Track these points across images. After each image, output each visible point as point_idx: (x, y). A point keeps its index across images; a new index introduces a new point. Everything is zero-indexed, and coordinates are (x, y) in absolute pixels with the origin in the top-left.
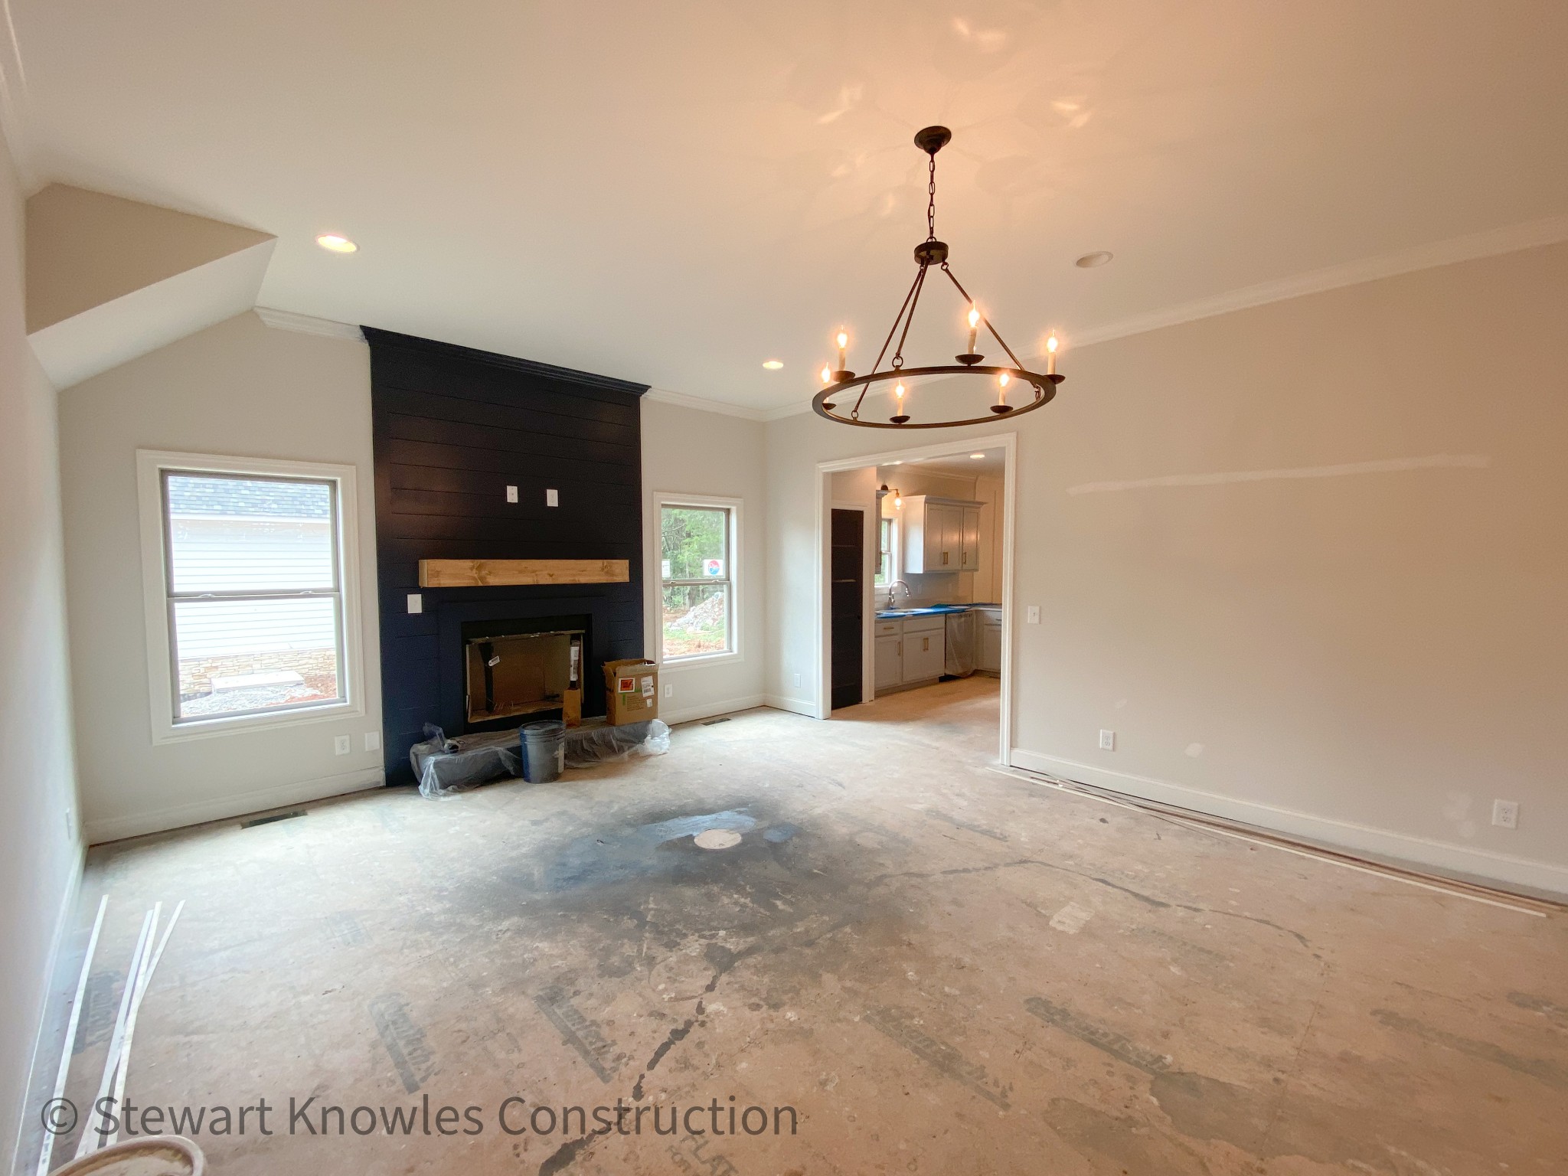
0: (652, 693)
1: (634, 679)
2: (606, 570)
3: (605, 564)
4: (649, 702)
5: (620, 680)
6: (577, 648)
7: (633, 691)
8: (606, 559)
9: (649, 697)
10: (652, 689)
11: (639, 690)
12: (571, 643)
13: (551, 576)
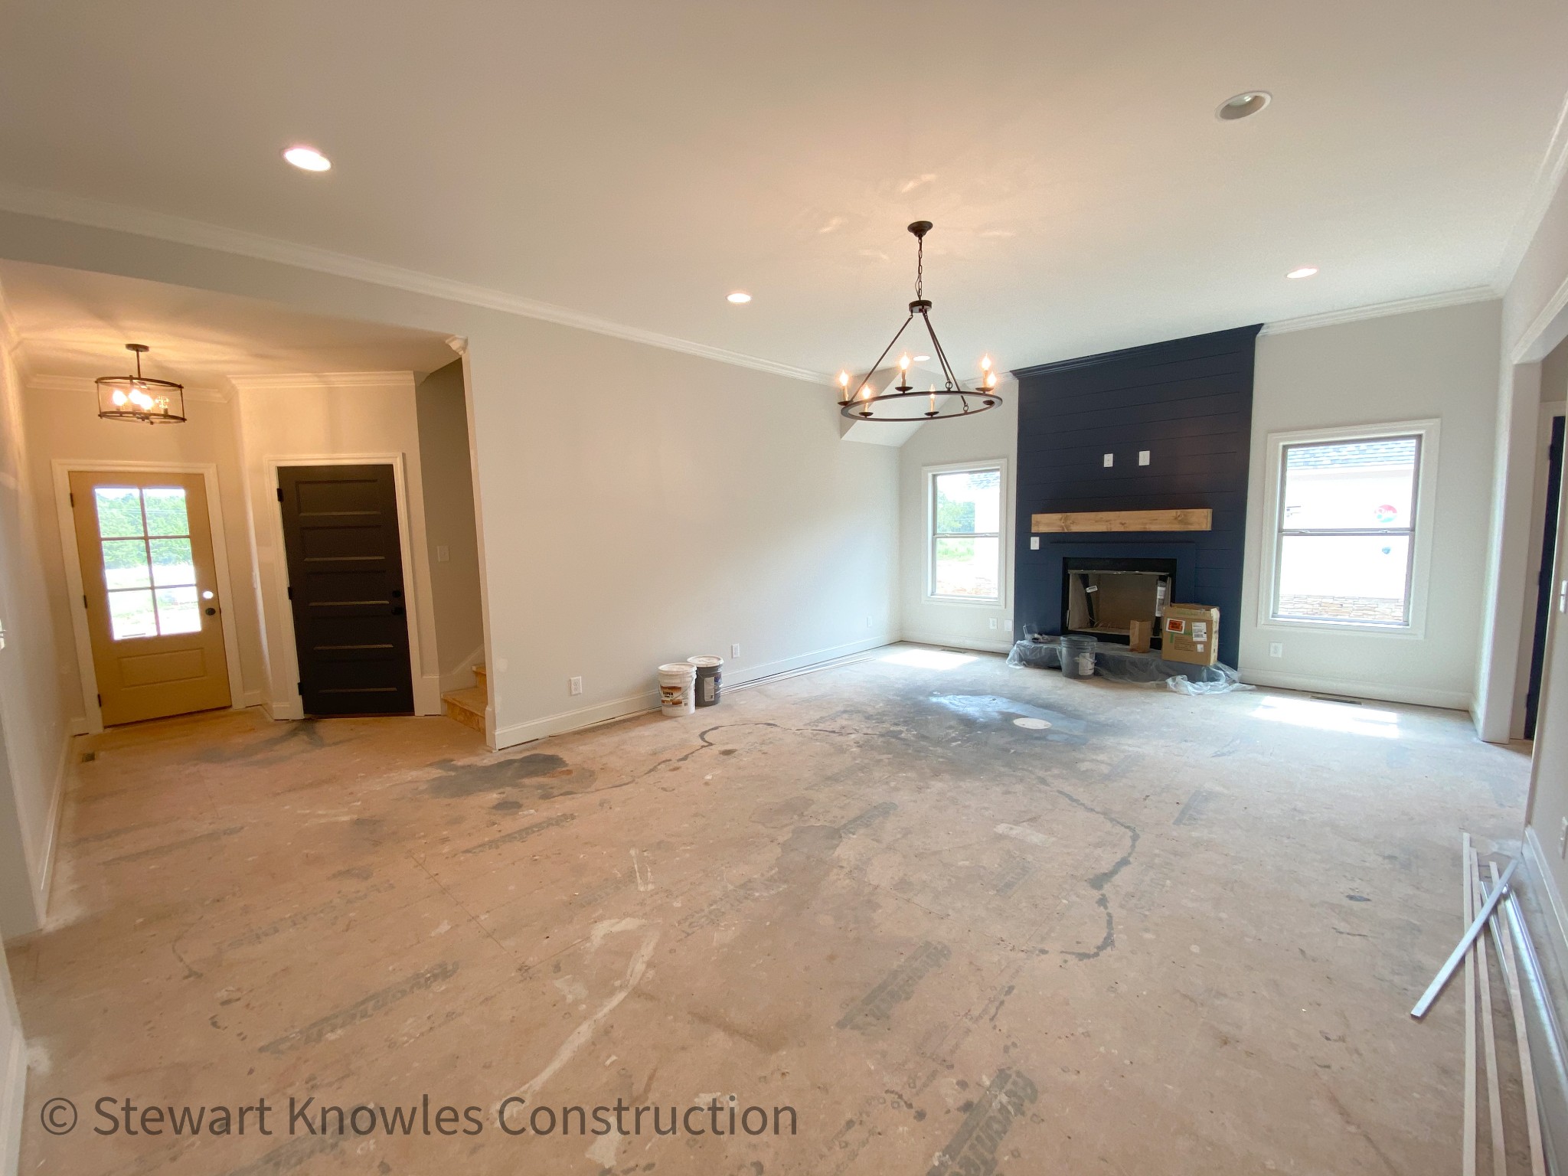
0: (1204, 638)
1: (1184, 622)
2: (1179, 519)
3: (1179, 514)
4: (1200, 648)
5: (1169, 620)
6: (1164, 589)
7: (1183, 632)
8: (1178, 509)
9: (1201, 643)
10: (1205, 636)
11: (1189, 632)
12: (1157, 584)
13: (1123, 524)
